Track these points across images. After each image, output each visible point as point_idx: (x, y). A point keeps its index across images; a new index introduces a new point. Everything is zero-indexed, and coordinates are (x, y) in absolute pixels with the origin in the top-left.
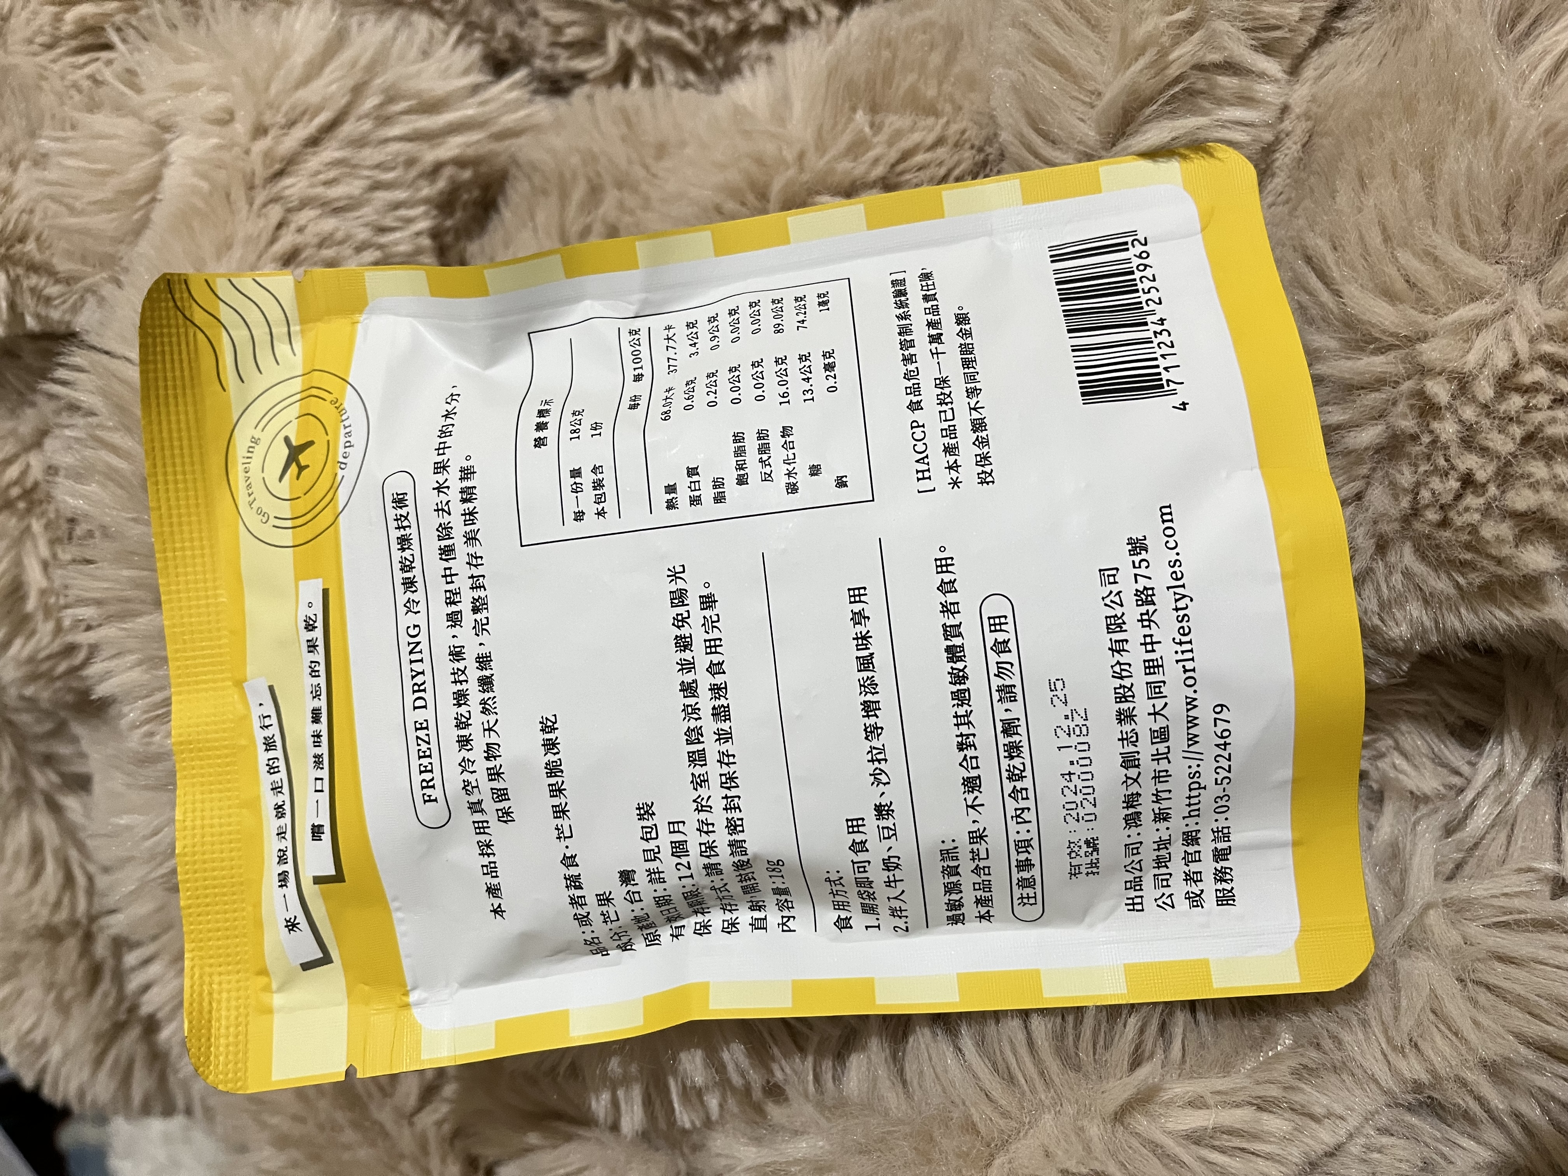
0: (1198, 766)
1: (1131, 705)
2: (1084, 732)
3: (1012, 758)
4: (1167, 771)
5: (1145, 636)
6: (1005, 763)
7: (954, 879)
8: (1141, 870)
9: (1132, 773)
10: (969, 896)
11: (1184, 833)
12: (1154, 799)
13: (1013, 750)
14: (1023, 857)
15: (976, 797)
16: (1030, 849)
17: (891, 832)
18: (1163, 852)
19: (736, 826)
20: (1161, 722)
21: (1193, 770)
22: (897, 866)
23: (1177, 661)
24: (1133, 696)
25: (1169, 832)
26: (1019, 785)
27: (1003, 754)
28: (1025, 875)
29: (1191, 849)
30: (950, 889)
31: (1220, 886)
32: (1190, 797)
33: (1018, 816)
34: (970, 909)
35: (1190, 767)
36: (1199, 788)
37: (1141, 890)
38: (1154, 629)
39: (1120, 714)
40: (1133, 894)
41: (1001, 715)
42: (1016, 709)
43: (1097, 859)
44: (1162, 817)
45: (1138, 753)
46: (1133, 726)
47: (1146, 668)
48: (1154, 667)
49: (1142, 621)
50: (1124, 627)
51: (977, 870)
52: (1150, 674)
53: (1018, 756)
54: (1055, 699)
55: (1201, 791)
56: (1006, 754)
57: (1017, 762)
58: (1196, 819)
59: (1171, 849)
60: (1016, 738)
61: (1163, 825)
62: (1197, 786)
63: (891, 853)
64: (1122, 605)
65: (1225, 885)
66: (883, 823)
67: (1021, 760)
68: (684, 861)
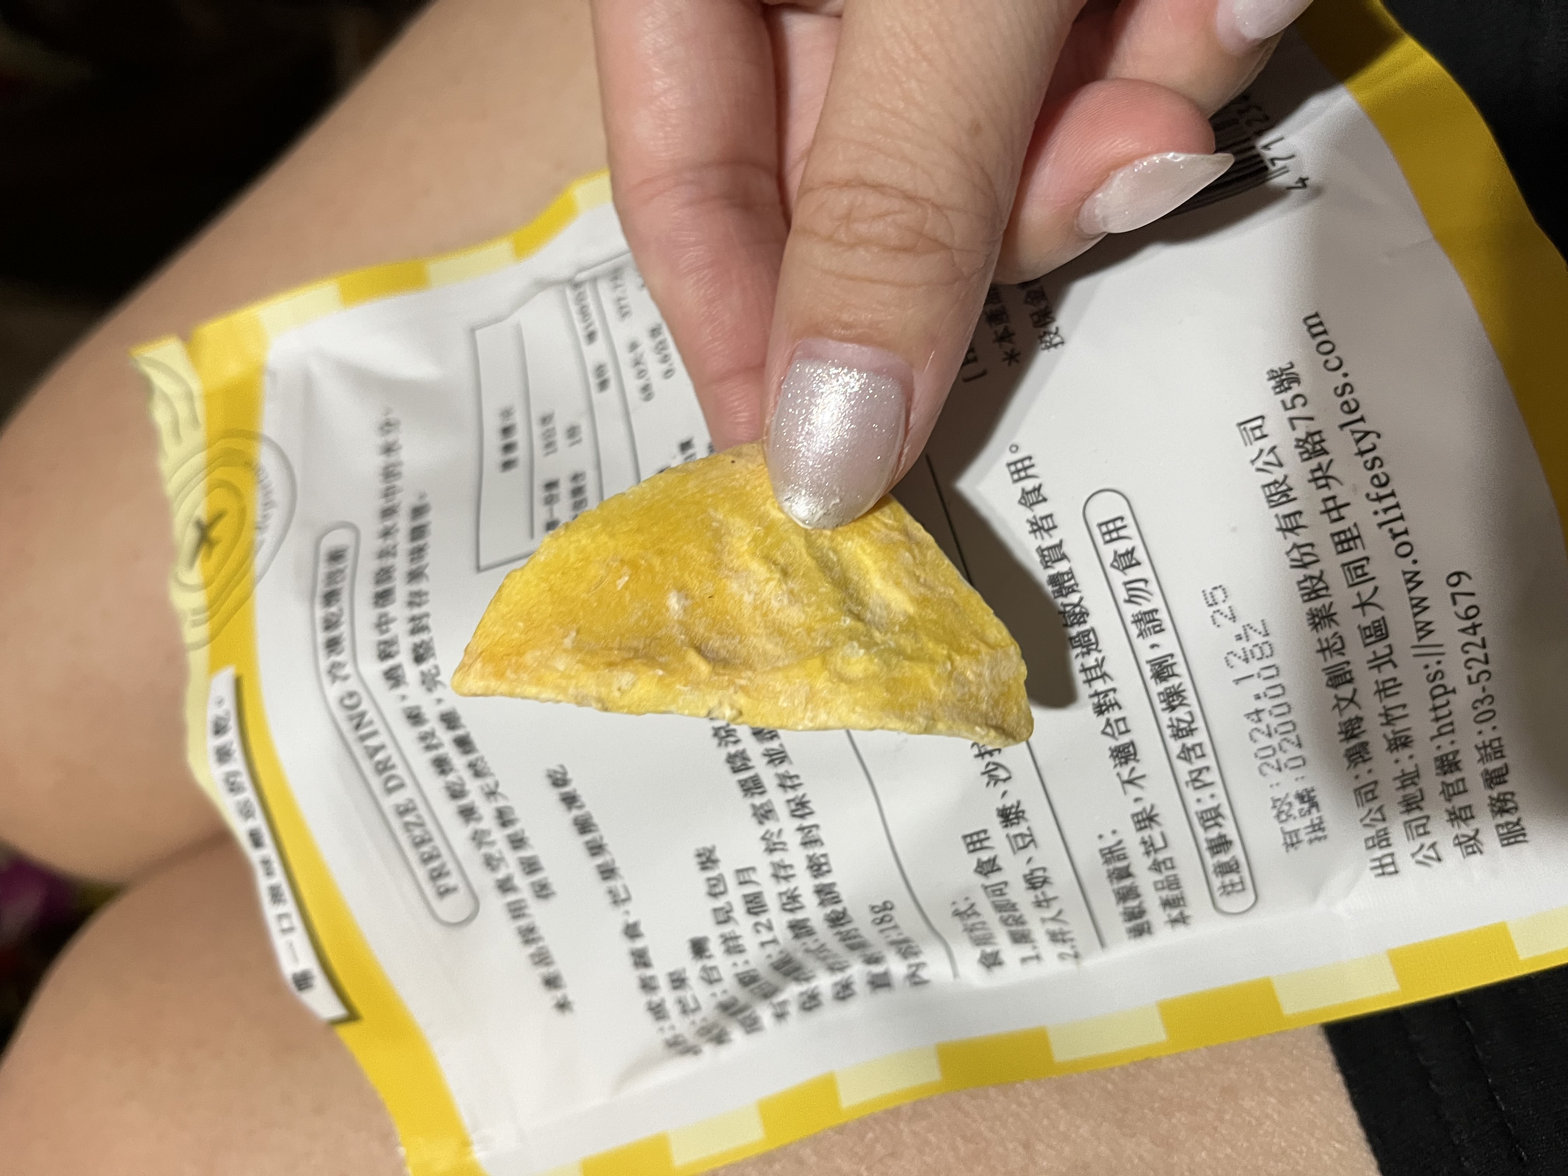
0: (1439, 662)
1: (1326, 601)
2: (1267, 651)
3: (1173, 708)
4: (1394, 679)
5: (1325, 500)
6: (1165, 718)
7: (1127, 882)
8: (1384, 820)
9: (1346, 691)
10: (1151, 900)
11: (1436, 759)
12: (1383, 720)
13: (1172, 700)
14: (1214, 833)
15: (1133, 769)
16: (1220, 820)
17: (1028, 839)
18: (1411, 790)
19: (820, 866)
20: (1373, 614)
21: (1432, 670)
22: (1045, 881)
23: (1381, 525)
24: (1327, 588)
25: (1414, 761)
26: (1189, 741)
27: (1159, 706)
28: (1224, 858)
29: (1451, 778)
30: (1124, 896)
31: (1501, 820)
32: (1435, 709)
33: (1195, 780)
34: (1156, 915)
35: (1427, 667)
36: (1446, 693)
37: (1389, 845)
38: (1336, 489)
39: (1314, 616)
40: (1378, 853)
41: (1147, 654)
42: (1167, 643)
43: (1320, 818)
44: (1401, 742)
45: (1348, 663)
46: (1335, 628)
47: (1336, 544)
48: (1347, 541)
49: (1315, 480)
50: (1292, 494)
51: (1156, 867)
52: (1344, 551)
53: (1181, 704)
54: (1217, 616)
55: (1451, 697)
56: (1164, 705)
57: (1181, 713)
58: (1449, 738)
59: (1423, 783)
60: (1174, 682)
61: (1404, 753)
62: (1441, 691)
63: (1033, 866)
64: (1280, 465)
65: (1508, 818)
66: (1014, 831)
67: (1187, 709)
68: (763, 919)
